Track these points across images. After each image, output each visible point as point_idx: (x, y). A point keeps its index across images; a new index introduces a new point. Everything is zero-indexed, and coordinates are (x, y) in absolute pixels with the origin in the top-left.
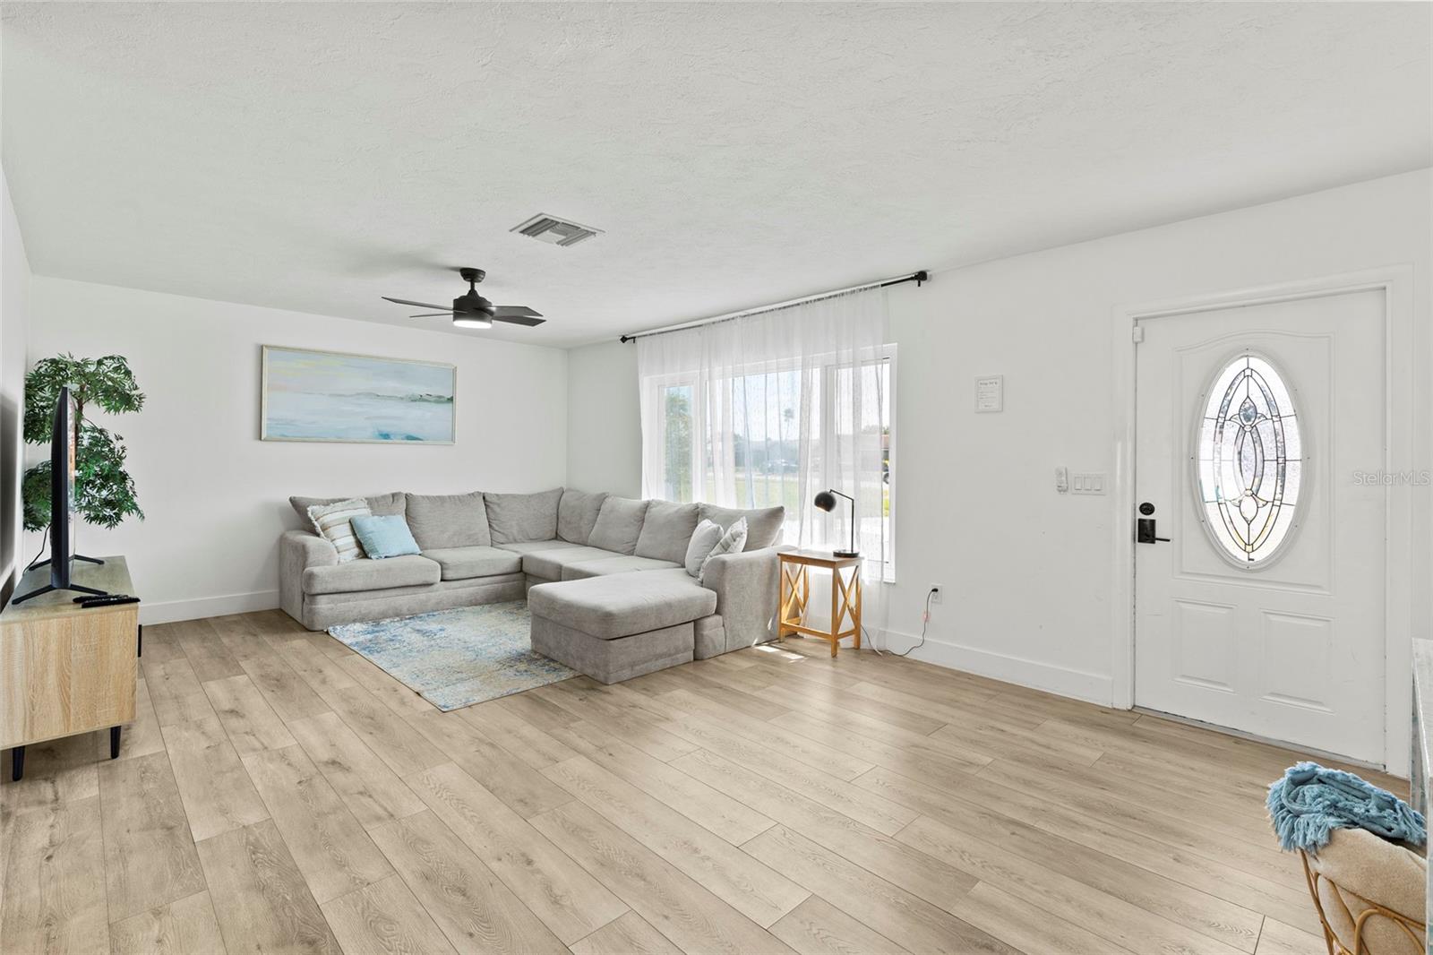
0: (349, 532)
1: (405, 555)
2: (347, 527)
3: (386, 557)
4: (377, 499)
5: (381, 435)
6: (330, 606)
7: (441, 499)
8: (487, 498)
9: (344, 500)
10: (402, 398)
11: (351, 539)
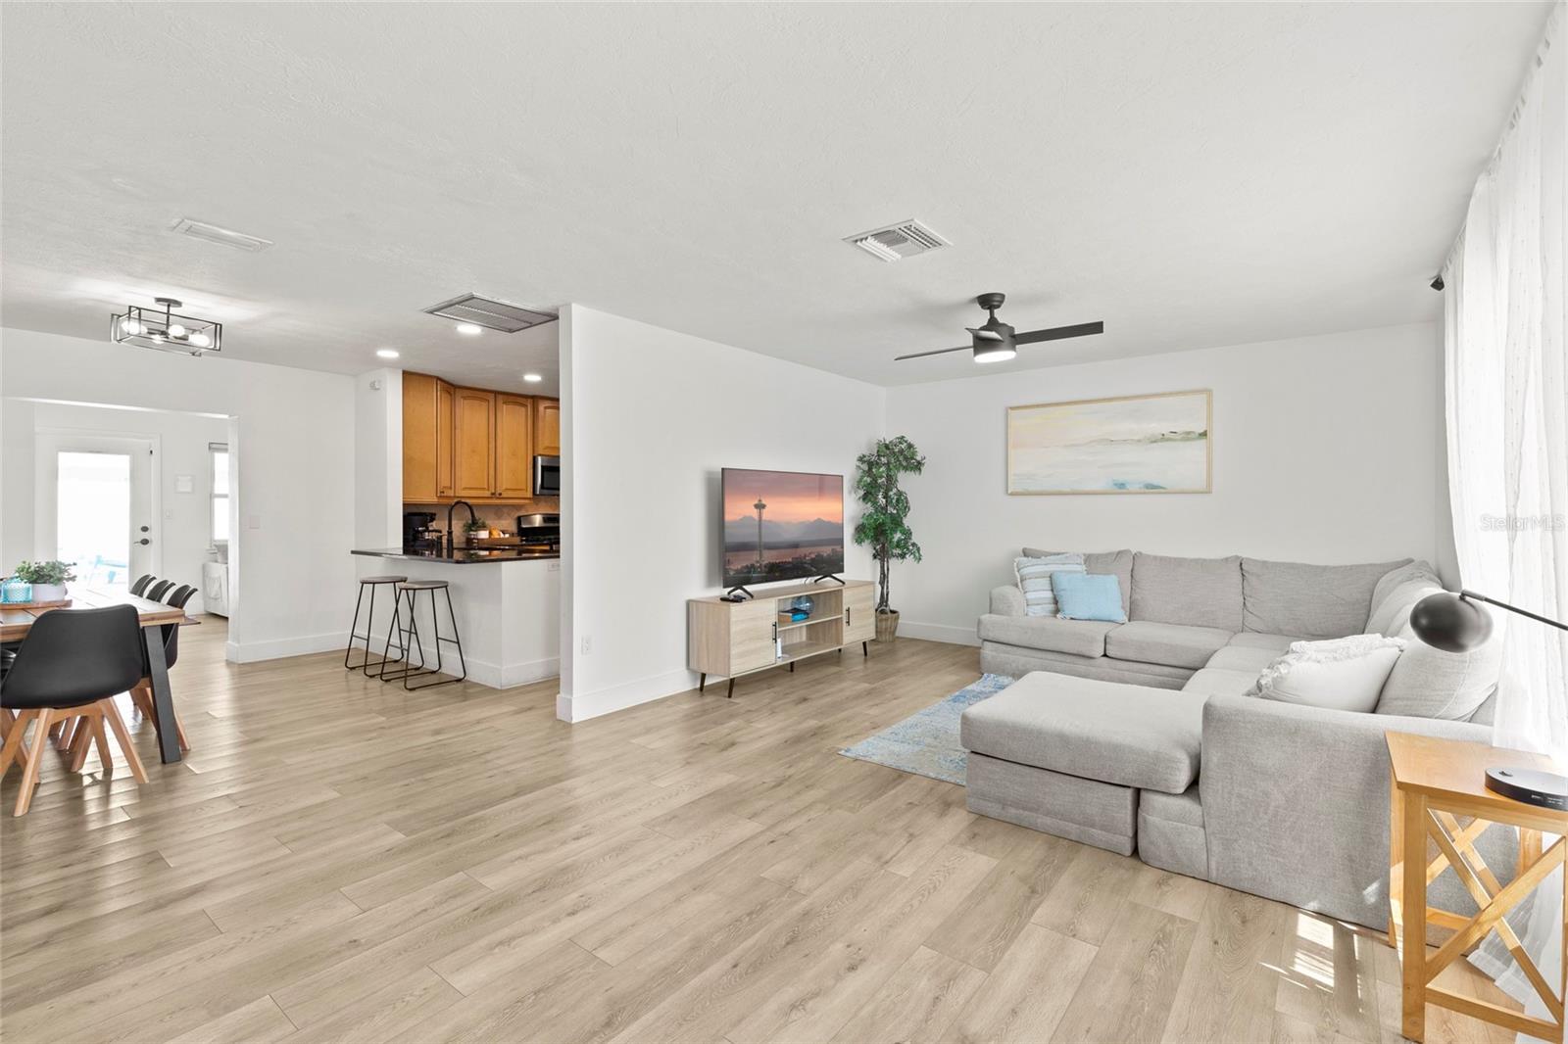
0: (1048, 587)
1: (1095, 620)
2: (1046, 582)
3: (1072, 619)
4: (1098, 557)
5: (1116, 484)
6: (994, 653)
7: (1179, 562)
8: (1244, 566)
9: (1059, 554)
10: (1139, 441)
11: (1049, 595)
